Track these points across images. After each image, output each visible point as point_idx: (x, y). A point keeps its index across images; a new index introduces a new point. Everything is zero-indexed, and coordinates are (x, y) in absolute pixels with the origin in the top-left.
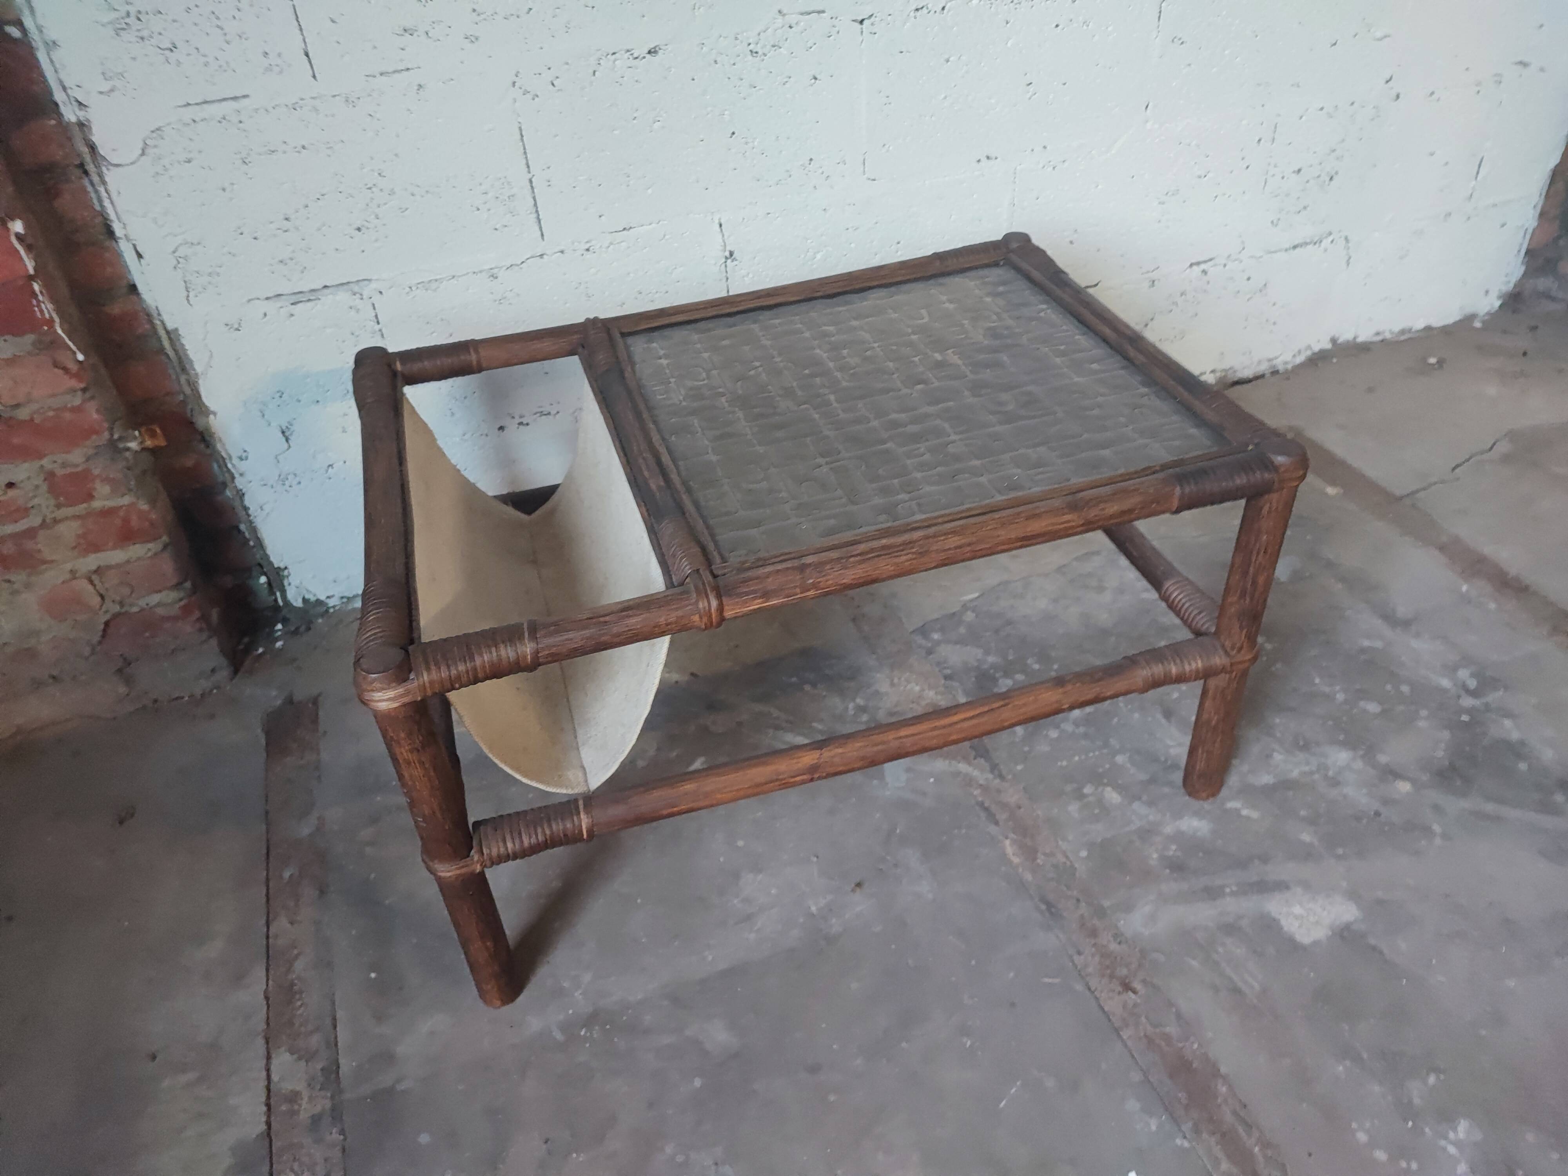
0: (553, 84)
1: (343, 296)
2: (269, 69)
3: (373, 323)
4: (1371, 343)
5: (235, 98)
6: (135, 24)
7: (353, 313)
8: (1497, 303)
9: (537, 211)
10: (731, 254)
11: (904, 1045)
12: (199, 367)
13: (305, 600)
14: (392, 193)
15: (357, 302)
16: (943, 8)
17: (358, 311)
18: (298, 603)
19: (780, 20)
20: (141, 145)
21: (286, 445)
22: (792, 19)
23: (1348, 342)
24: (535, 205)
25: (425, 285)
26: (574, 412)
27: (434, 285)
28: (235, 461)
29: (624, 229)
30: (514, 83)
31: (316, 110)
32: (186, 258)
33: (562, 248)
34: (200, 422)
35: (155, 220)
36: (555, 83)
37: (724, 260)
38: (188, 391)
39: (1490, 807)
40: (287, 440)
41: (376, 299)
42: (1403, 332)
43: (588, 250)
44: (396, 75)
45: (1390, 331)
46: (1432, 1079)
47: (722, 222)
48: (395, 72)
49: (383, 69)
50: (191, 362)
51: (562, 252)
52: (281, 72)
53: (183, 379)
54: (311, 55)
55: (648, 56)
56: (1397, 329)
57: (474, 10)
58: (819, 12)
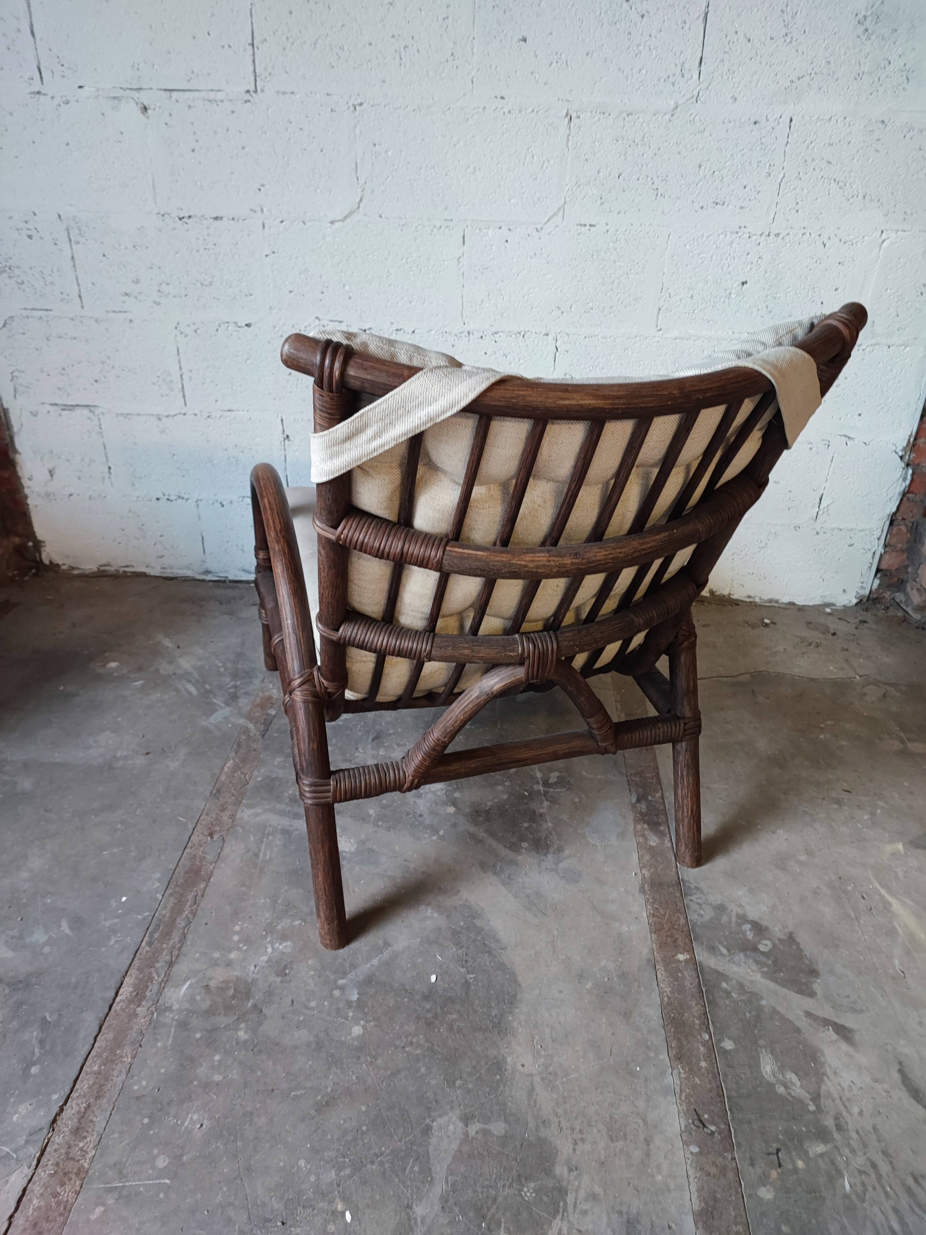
0: (196, 332)
1: (86, 411)
2: (62, 300)
3: (97, 428)
4: (742, 601)
5: (47, 310)
6: (9, 271)
7: (89, 421)
8: (855, 601)
9: (184, 392)
10: (288, 436)
11: (93, 817)
12: (15, 429)
13: (51, 562)
14: (113, 367)
15: (92, 416)
16: (413, 332)
17: (92, 421)
18: (47, 562)
19: (317, 322)
20: (3, 322)
21: (49, 478)
22: (325, 323)
23: (724, 596)
24: (183, 388)
25: (127, 415)
26: (197, 501)
27: (129, 417)
28: (26, 480)
29: (229, 410)
30: (176, 328)
31: (81, 322)
32: (17, 377)
33: (195, 412)
34: (11, 455)
35: (5, 357)
36: (198, 331)
37: (282, 439)
38: (8, 439)
39: (483, 835)
40: (52, 476)
41: (101, 416)
42: (771, 601)
43: (209, 417)
44: (120, 314)
45: (760, 597)
46: (297, 923)
47: (284, 418)
48: (120, 312)
49: (115, 309)
50: (12, 426)
51: (195, 415)
52: (68, 302)
53: (7, 433)
54: (82, 296)
55: (246, 328)
56: (766, 597)
57: (159, 291)
58: (340, 322)
